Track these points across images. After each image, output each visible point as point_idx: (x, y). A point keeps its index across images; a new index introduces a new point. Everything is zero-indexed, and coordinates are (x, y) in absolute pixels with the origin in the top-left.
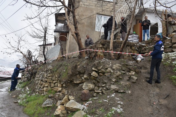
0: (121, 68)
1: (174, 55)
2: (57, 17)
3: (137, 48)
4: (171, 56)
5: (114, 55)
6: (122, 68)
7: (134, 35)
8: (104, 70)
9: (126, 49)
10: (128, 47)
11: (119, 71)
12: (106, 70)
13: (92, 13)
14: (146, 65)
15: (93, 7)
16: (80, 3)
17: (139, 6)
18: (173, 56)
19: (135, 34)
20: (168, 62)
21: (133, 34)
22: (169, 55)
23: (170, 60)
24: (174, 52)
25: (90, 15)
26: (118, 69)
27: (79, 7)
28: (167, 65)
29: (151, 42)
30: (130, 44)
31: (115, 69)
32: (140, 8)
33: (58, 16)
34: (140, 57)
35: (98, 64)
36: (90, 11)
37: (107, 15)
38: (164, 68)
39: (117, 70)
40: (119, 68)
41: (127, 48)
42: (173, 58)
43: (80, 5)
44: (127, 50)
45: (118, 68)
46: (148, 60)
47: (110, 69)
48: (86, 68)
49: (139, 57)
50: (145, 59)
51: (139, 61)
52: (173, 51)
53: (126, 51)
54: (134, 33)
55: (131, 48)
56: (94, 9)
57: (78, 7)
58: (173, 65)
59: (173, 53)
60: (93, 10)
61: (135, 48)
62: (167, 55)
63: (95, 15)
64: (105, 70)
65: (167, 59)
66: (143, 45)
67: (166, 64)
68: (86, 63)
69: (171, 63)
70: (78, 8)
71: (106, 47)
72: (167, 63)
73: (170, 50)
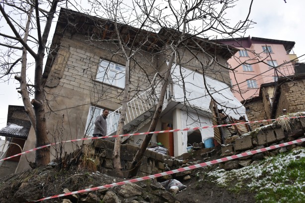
0: (140, 193)
1: (245, 173)
2: (12, 114)
3: (168, 166)
4: (239, 175)
5: (121, 169)
6: (142, 194)
7: (160, 148)
8: (95, 196)
9: (147, 167)
10: (151, 162)
11: (136, 200)
12: (102, 197)
13: (81, 100)
14: (191, 197)
15: (86, 92)
16: (61, 80)
17: (168, 98)
18: (244, 175)
19: (161, 146)
20: (236, 185)
21: (158, 146)
22: (235, 174)
23: (240, 181)
24: (244, 168)
25: (77, 104)
26: (134, 196)
27: (58, 87)
28: (238, 192)
29: (194, 156)
30: (155, 156)
31: (127, 195)
32: (170, 101)
33: (13, 111)
34: (177, 184)
35: (82, 181)
36: (79, 98)
37: (110, 108)
38: (233, 198)
39: (130, 197)
40: (135, 192)
41: (149, 164)
42: (245, 177)
43: (61, 84)
44: (149, 169)
45: (133, 192)
46: (194, 187)
47: (113, 194)
48: (46, 188)
49: (175, 184)
50: (185, 187)
51: (176, 192)
52: (241, 167)
53: (147, 169)
54: (160, 144)
55: (157, 165)
56: (86, 94)
57: (55, 87)
58: (252, 190)
59: (241, 169)
60: (85, 97)
61: (165, 166)
62: (231, 174)
63: (86, 106)
64: (99, 196)
65: (233, 181)
66: (180, 161)
67: (234, 191)
68: (46, 176)
69: (243, 186)
70: (54, 89)
71: (104, 156)
72: (236, 187)
73: (235, 165)
